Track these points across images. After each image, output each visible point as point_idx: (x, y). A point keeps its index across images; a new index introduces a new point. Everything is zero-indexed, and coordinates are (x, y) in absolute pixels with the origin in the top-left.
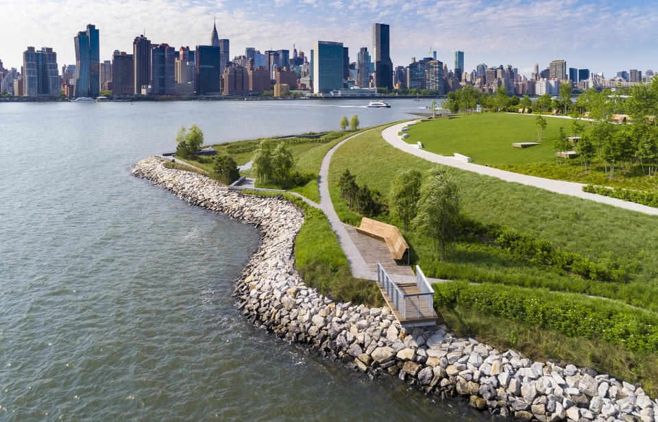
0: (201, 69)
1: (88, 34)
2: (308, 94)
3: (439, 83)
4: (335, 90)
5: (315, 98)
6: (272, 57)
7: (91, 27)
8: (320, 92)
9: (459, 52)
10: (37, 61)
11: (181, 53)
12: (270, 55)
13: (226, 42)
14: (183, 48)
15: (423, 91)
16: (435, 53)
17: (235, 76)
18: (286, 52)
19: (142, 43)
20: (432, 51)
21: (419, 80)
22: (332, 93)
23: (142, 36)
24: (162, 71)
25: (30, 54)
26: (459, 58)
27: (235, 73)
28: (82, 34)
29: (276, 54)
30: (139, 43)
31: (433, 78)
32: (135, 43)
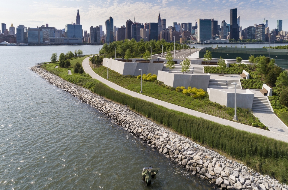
0: (151, 32)
1: (110, 21)
2: (195, 42)
3: (262, 36)
4: (207, 40)
5: (198, 44)
6: (184, 26)
7: (111, 18)
8: (200, 41)
9: (280, 20)
10: (94, 31)
11: (145, 26)
12: (183, 25)
13: (164, 20)
14: (145, 24)
15: (253, 40)
16: (267, 21)
17: (165, 35)
18: (190, 24)
19: (129, 23)
20: (265, 20)
21: (252, 35)
22: (205, 42)
23: (129, 20)
24: (135, 33)
25: (92, 28)
26: (279, 23)
27: (164, 33)
28: (108, 21)
29: (186, 24)
30: (128, 23)
31: (259, 34)
32: (127, 23)
